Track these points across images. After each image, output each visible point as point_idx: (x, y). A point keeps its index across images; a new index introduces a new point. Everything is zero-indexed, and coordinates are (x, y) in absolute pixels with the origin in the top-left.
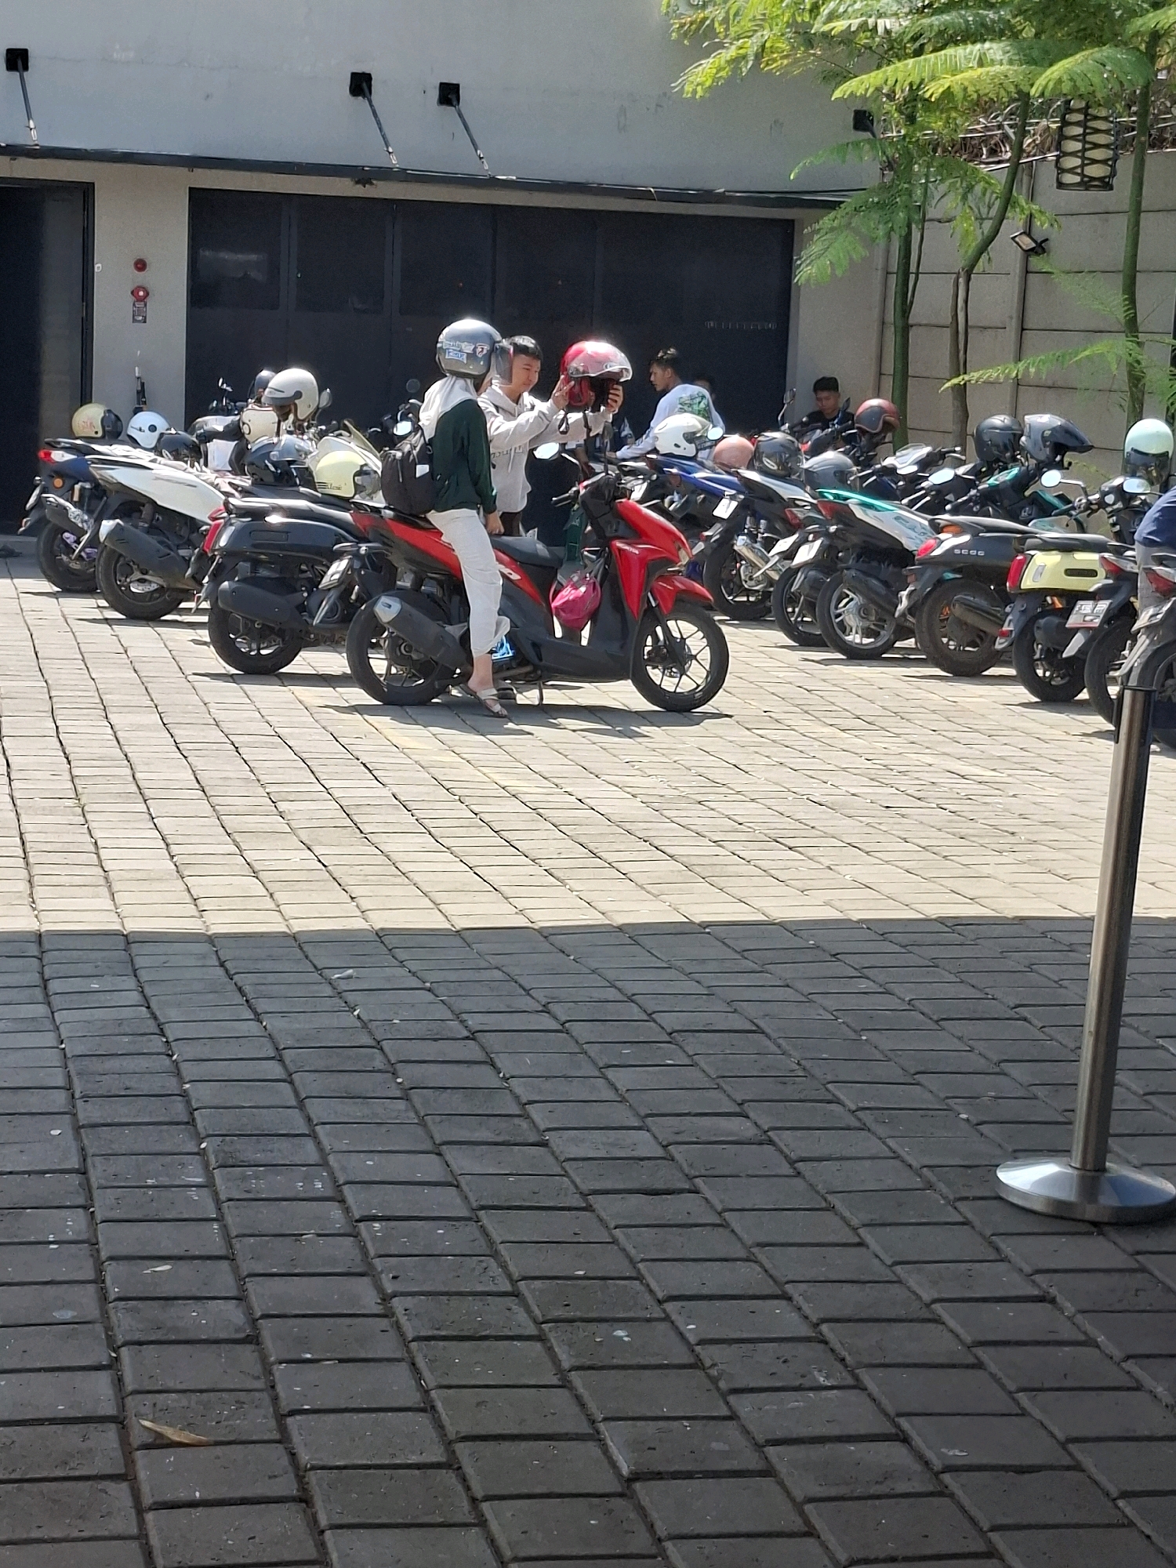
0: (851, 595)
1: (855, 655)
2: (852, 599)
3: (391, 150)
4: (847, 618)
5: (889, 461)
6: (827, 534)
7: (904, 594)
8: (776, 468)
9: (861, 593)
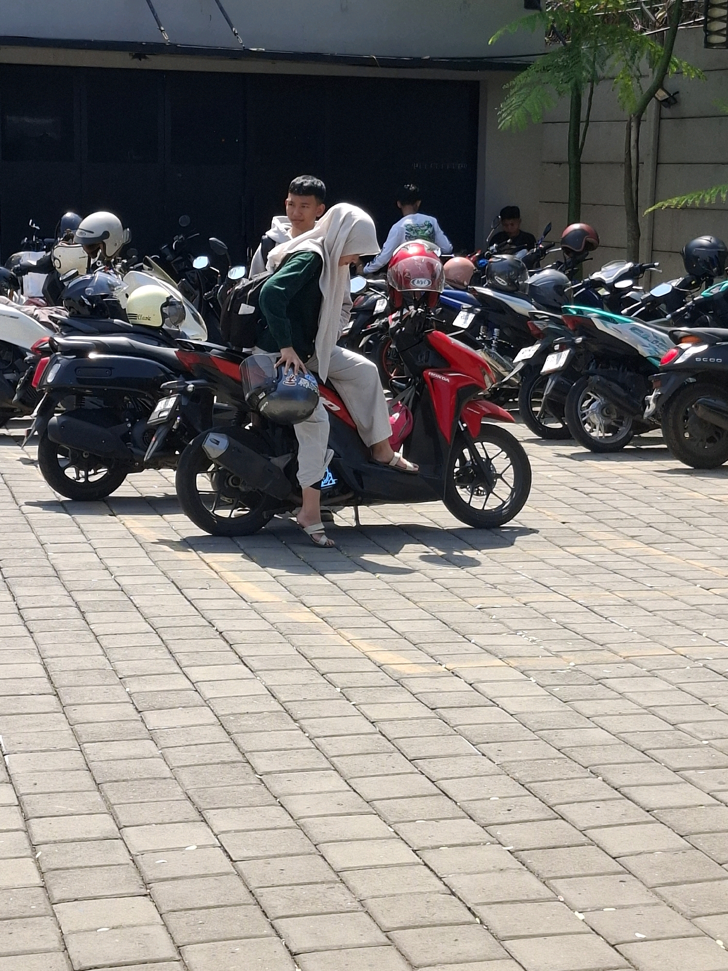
0: (593, 396)
1: (599, 450)
2: (594, 400)
3: (162, 29)
4: (591, 417)
5: (596, 276)
6: (573, 345)
7: (651, 398)
8: (506, 284)
9: (605, 395)
